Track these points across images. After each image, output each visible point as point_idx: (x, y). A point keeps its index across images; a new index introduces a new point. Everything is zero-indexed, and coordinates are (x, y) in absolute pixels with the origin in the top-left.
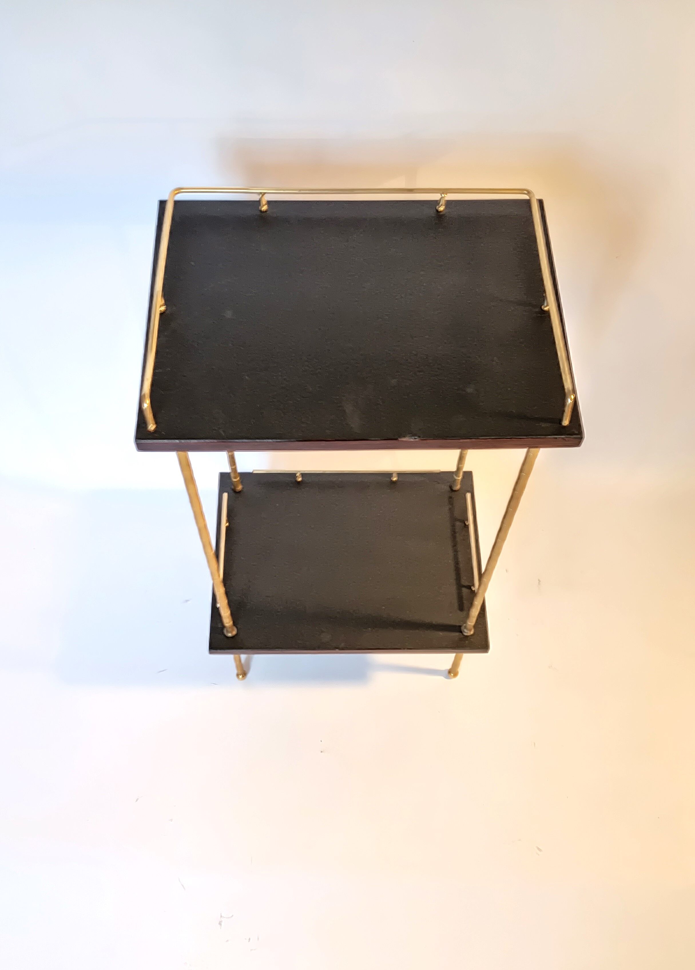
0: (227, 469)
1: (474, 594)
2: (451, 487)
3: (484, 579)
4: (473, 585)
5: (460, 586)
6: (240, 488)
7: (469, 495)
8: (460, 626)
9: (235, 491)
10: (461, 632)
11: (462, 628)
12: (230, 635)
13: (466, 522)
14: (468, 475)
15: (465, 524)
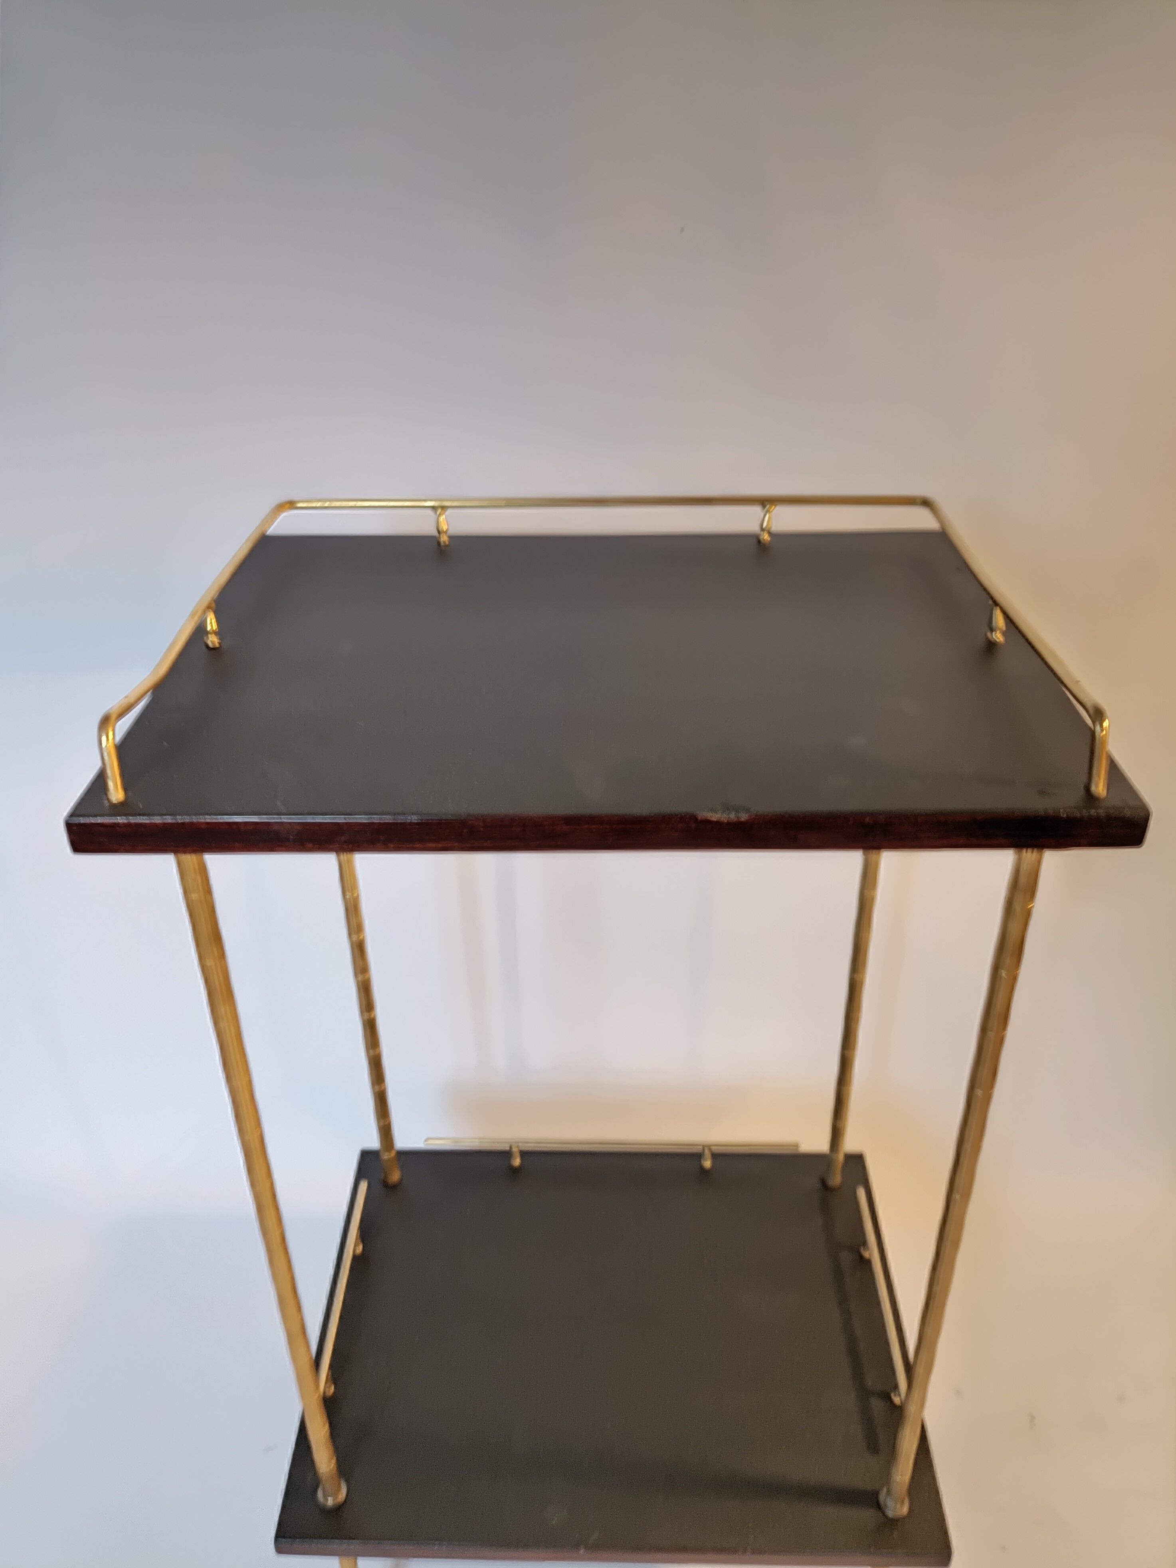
0: (374, 1142)
1: (897, 1414)
2: (824, 1183)
3: (919, 1371)
4: (896, 1387)
5: (864, 1394)
6: (395, 1176)
7: (861, 1193)
8: (876, 1494)
9: (386, 1184)
10: (879, 1507)
11: (882, 1497)
12: (330, 1502)
13: (862, 1251)
14: (857, 1161)
15: (861, 1257)
